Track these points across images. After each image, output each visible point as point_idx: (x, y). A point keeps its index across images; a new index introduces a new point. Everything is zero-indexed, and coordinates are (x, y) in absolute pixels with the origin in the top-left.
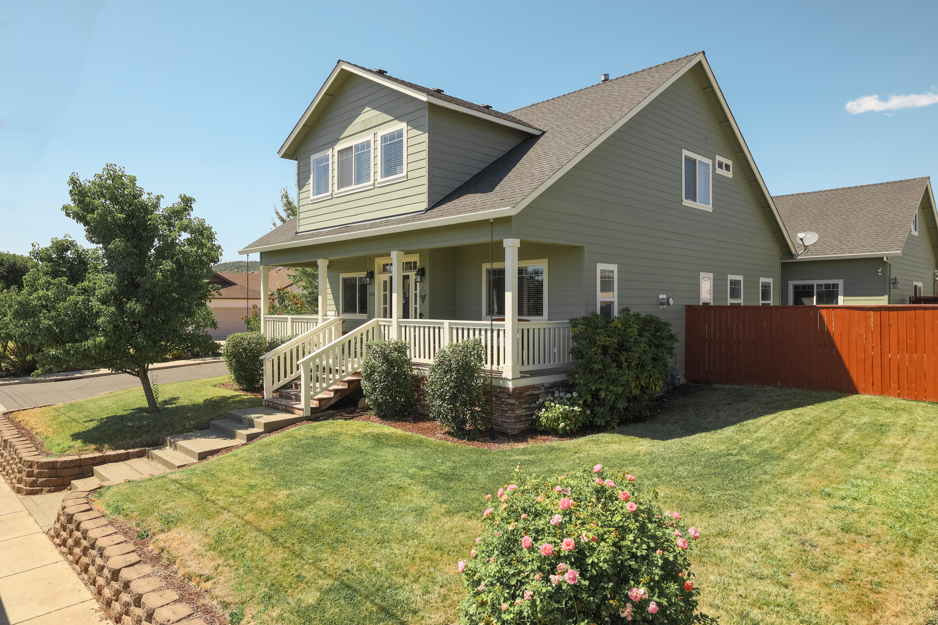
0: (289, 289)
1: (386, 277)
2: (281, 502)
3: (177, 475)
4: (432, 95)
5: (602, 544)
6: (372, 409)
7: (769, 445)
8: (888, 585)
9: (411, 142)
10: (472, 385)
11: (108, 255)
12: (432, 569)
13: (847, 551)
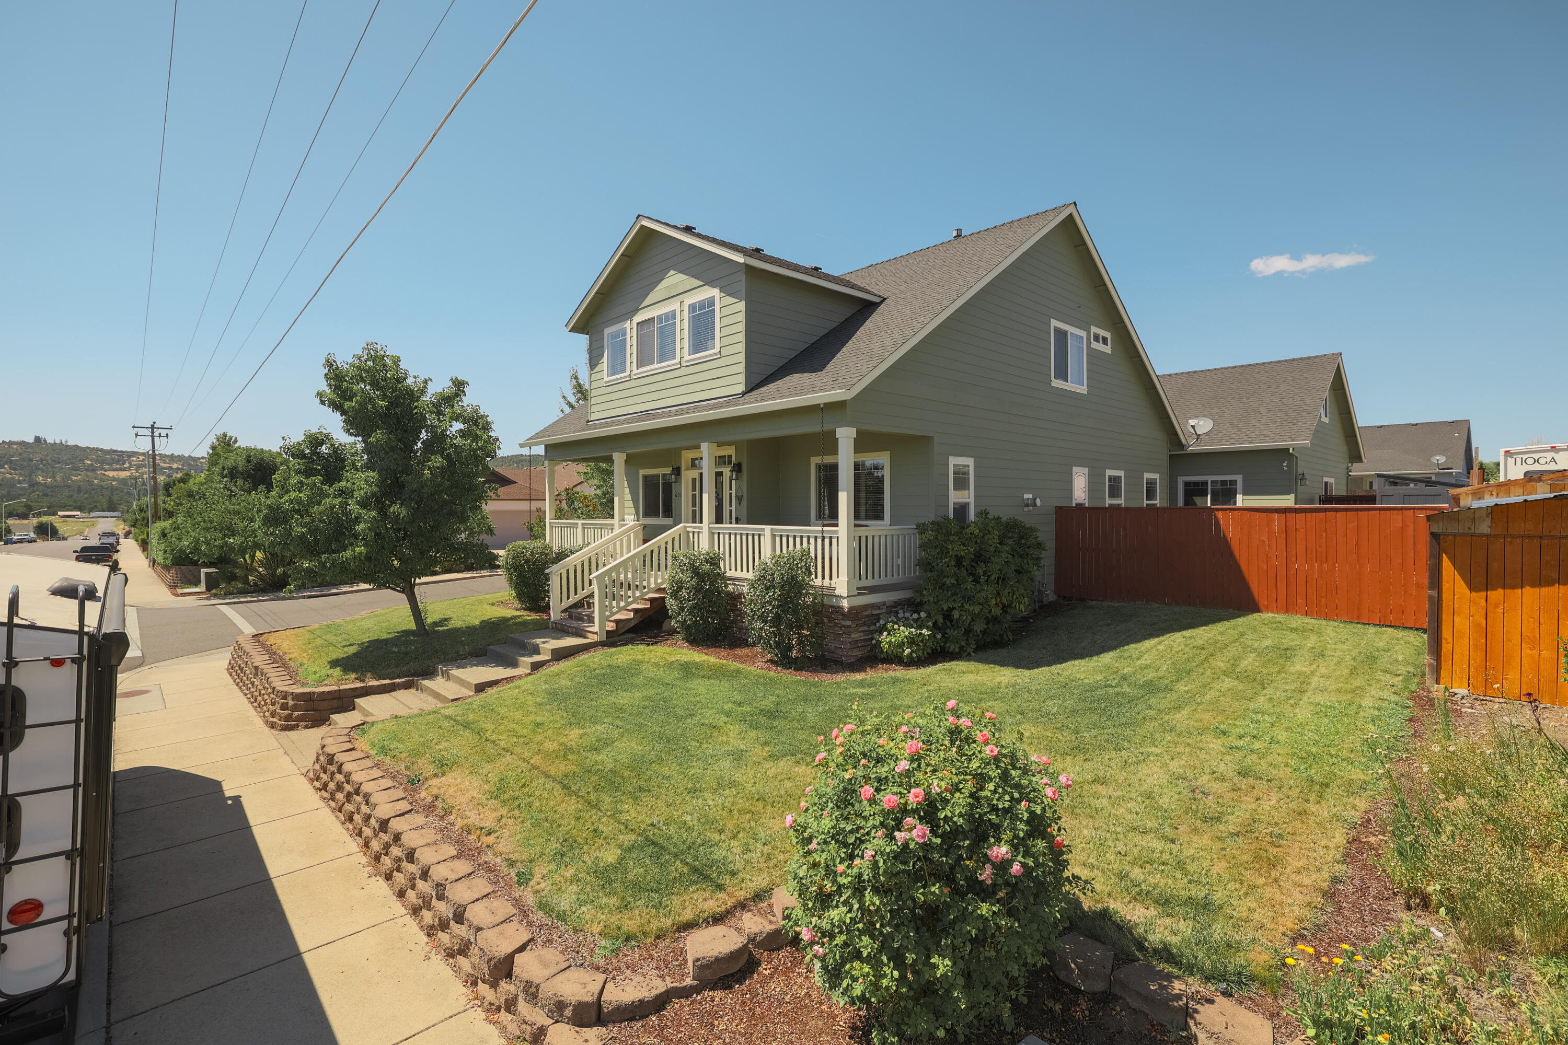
0: (578, 489)
1: (694, 474)
2: (574, 743)
3: (450, 711)
4: (749, 256)
5: (957, 795)
6: (679, 633)
7: (1154, 674)
8: (1290, 837)
9: (726, 311)
10: (799, 604)
11: (368, 449)
12: (753, 824)
13: (1244, 798)
